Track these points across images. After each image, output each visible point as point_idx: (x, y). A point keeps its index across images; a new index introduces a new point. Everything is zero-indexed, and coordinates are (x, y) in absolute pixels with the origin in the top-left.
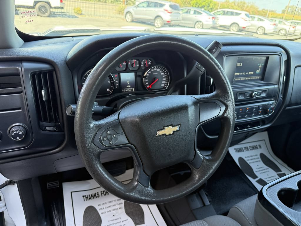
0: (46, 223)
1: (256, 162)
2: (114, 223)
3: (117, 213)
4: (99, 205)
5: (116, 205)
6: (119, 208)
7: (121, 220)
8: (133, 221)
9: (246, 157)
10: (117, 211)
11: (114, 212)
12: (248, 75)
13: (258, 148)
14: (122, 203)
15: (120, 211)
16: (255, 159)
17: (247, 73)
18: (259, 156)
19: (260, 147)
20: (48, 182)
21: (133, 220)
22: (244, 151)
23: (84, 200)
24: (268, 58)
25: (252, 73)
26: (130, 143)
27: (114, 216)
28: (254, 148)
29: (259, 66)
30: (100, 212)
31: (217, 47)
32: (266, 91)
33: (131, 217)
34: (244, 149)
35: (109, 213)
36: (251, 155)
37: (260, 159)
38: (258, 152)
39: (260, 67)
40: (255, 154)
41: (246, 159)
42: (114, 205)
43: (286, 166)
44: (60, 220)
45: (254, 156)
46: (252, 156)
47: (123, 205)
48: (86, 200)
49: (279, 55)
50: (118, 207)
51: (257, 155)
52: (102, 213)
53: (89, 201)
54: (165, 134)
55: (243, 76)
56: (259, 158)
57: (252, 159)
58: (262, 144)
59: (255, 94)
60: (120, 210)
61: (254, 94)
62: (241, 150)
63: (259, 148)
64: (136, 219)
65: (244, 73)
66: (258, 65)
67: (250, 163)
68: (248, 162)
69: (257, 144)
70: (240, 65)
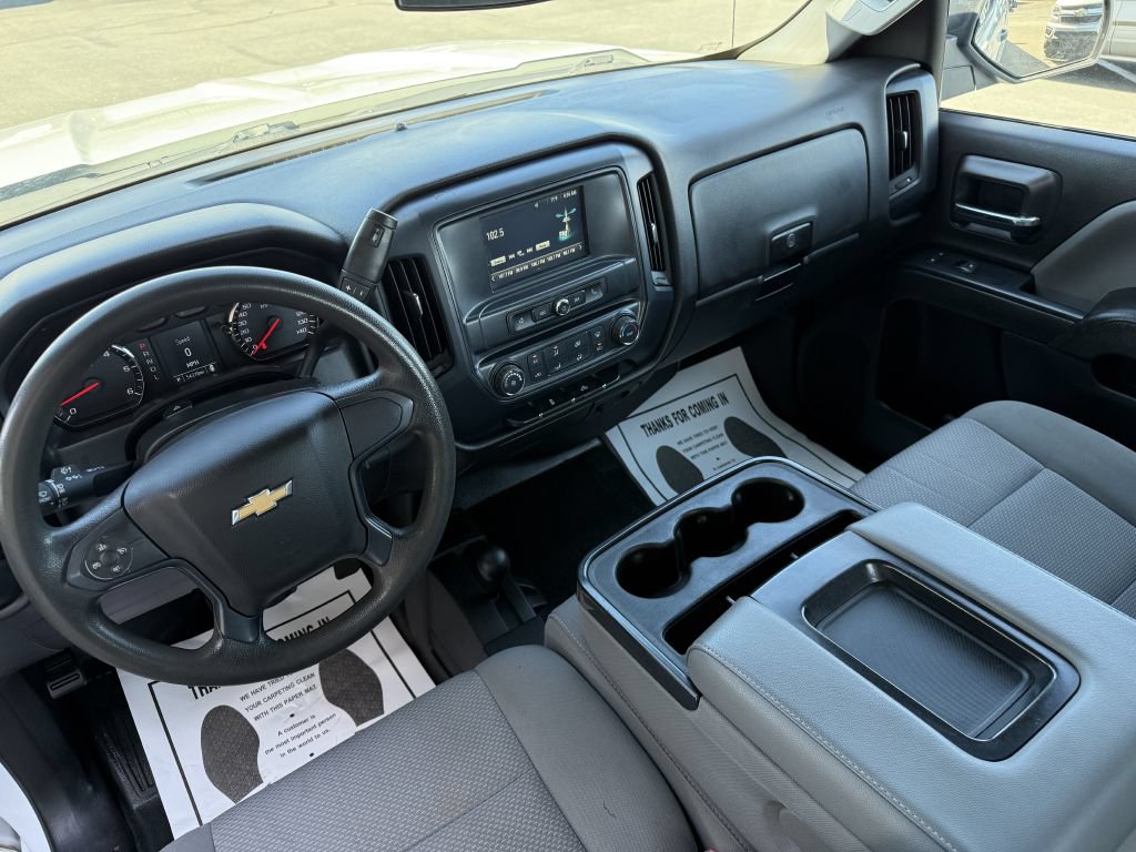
0: (90, 788)
1: (713, 448)
2: (295, 734)
3: (301, 706)
4: (242, 699)
5: (297, 686)
6: (307, 691)
7: (316, 721)
8: (352, 716)
9: (680, 443)
10: (300, 700)
11: (292, 704)
12: (536, 254)
13: (717, 406)
14: (313, 675)
15: (308, 697)
16: (708, 441)
17: (529, 250)
18: (722, 429)
19: (724, 398)
20: (51, 680)
21: (348, 713)
22: (675, 424)
23: (197, 698)
24: (581, 190)
25: (547, 244)
26: (170, 557)
27: (292, 716)
28: (704, 407)
29: (562, 218)
30: (249, 717)
31: (379, 227)
32: (599, 284)
33: (342, 707)
34: (671, 418)
35: (278, 711)
36: (697, 432)
37: (725, 438)
38: (717, 417)
39: (566, 219)
40: (707, 428)
41: (680, 449)
42: (288, 688)
43: (802, 439)
44: (134, 769)
45: (706, 431)
46: (697, 435)
47: (317, 680)
48: (202, 695)
49: (615, 172)
50: (302, 687)
51: (714, 428)
52: (257, 718)
53: (210, 694)
54: (254, 514)
55: (518, 261)
56: (721, 435)
57: (699, 445)
58: (730, 388)
59: (563, 304)
60: (308, 694)
61: (559, 304)
62: (664, 424)
63: (720, 403)
64: (359, 706)
65: (519, 253)
66: (559, 216)
67: (693, 457)
68: (688, 456)
69: (714, 392)
70: (499, 234)
